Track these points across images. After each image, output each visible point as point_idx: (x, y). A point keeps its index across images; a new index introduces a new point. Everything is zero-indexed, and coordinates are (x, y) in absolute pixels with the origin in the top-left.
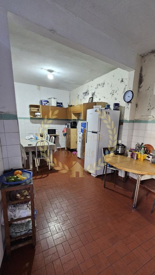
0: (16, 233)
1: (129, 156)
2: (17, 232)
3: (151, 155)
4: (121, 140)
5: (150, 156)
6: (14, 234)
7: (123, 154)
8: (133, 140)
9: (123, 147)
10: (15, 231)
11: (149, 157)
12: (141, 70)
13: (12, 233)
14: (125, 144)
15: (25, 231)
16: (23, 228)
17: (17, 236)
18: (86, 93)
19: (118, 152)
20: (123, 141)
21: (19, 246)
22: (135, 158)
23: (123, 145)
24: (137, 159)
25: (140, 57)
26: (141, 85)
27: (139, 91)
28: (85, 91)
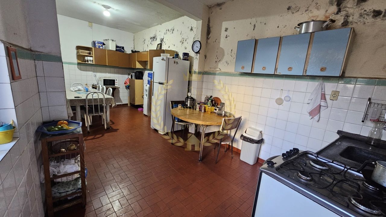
0: (60, 193)
3: (217, 107)
4: (191, 93)
6: (58, 195)
10: (58, 191)
11: (216, 110)
12: (209, 21)
13: (55, 193)
18: (154, 38)
22: (203, 111)
23: (192, 98)
24: (205, 111)
26: (209, 36)
27: (207, 42)
28: (152, 36)
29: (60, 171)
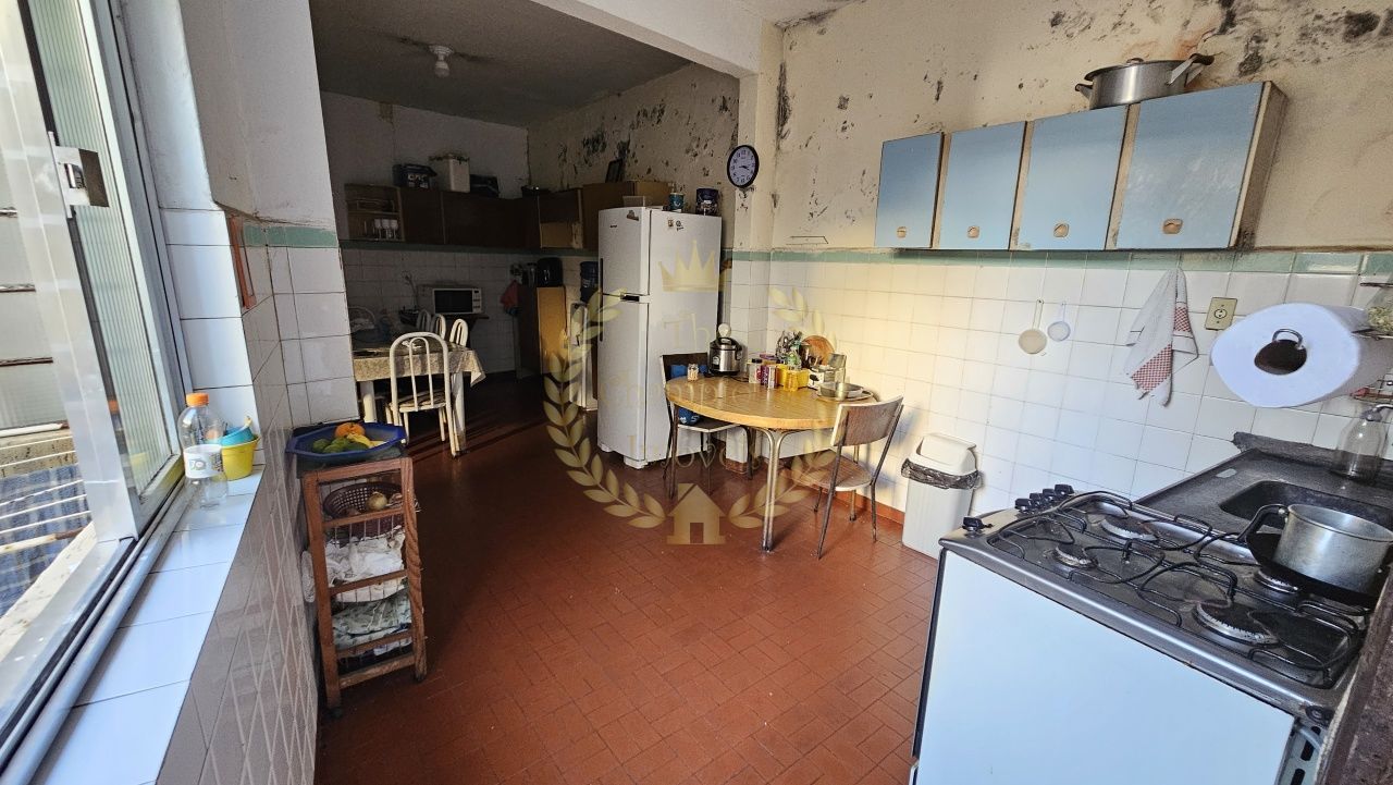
0: (353, 636)
1: (754, 380)
2: (356, 632)
3: (821, 371)
4: (729, 324)
5: (819, 375)
6: (348, 641)
7: (734, 375)
8: (771, 324)
9: (735, 347)
10: (348, 628)
11: (814, 378)
12: (783, 77)
13: (339, 636)
14: (741, 339)
15: (383, 629)
16: (375, 622)
17: (357, 643)
18: (596, 143)
19: (718, 366)
20: (738, 327)
21: (369, 672)
22: (771, 383)
23: (734, 342)
24: (778, 385)
25: (775, 30)
26: (786, 127)
27: (778, 148)
28: (591, 135)
29: (351, 569)
